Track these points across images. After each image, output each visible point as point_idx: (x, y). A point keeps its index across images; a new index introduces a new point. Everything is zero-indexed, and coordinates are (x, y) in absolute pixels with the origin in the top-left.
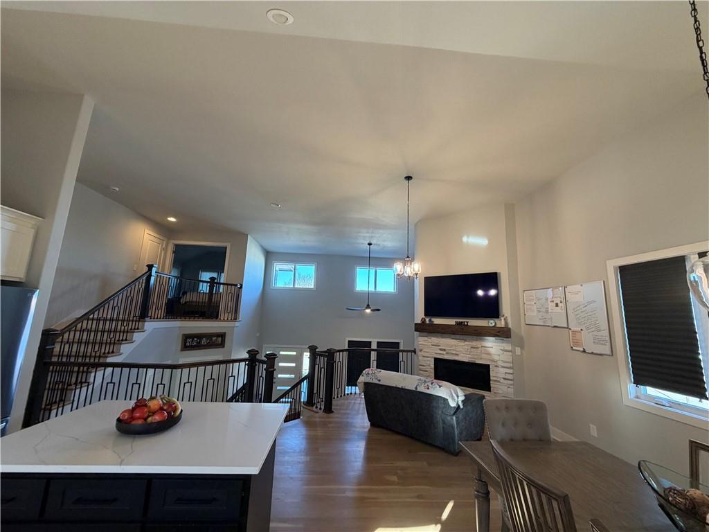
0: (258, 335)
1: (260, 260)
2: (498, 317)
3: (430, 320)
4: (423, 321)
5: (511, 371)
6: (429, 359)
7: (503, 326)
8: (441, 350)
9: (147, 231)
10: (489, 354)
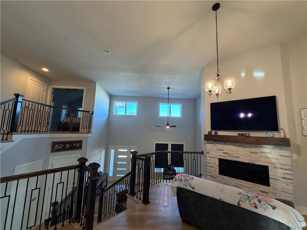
0: (106, 140)
1: (107, 100)
2: (278, 130)
3: (216, 133)
4: (210, 133)
5: (290, 172)
6: (215, 159)
7: (283, 137)
8: (224, 153)
9: (30, 77)
10: (268, 158)
